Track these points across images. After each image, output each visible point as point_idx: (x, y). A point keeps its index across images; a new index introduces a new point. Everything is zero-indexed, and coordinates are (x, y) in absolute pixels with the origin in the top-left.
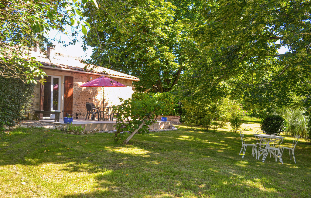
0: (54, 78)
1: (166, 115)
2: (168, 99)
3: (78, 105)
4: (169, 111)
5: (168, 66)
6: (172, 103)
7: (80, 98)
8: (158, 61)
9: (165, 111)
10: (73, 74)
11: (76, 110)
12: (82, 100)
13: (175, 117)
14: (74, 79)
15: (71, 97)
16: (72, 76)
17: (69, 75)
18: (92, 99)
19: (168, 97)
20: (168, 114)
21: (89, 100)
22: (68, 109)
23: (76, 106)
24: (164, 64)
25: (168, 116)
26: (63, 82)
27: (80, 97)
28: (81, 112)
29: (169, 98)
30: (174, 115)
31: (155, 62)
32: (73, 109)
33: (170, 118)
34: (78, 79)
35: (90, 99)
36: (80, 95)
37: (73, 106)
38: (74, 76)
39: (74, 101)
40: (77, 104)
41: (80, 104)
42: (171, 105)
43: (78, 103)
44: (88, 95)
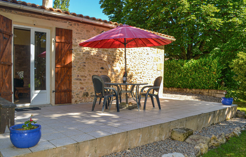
0: (35, 32)
1: (204, 89)
2: (207, 67)
3: (82, 79)
4: (209, 83)
5: (206, 23)
6: (214, 73)
7: (86, 68)
8: (193, 17)
9: (203, 84)
10: (71, 25)
11: (79, 88)
12: (89, 71)
13: (219, 92)
14: (74, 35)
15: (69, 67)
16: (70, 28)
17: (64, 25)
18: (106, 69)
19: (207, 65)
20: (207, 87)
21: (101, 70)
22: (64, 88)
23: (78, 82)
24: (200, 21)
25: (207, 90)
26: (53, 39)
27: (85, 66)
28: (87, 91)
29: (209, 65)
30: (216, 88)
31: (190, 18)
32: (73, 87)
33: (210, 92)
34: (81, 34)
35: (102, 68)
36: (85, 63)
37: (73, 81)
38: (75, 28)
39: (75, 73)
40: (80, 77)
41: (86, 77)
42: (213, 76)
43: (82, 76)
44: (100, 61)
